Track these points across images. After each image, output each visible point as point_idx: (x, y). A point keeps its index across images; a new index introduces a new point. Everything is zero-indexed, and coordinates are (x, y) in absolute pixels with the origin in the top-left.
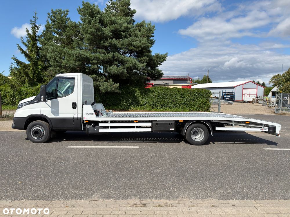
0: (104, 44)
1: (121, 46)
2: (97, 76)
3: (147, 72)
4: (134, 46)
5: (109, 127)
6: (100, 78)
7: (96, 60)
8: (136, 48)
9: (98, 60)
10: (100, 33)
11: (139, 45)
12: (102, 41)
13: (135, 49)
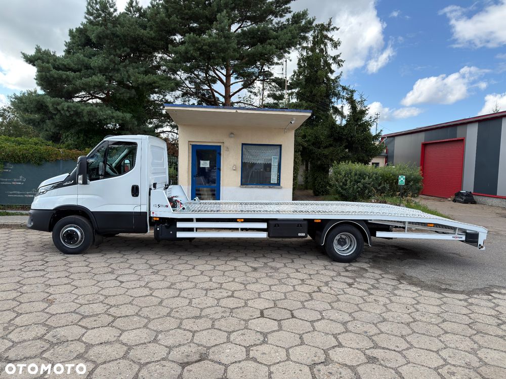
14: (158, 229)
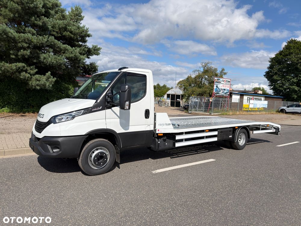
0: (36, 22)
1: (51, 29)
2: (26, 65)
3: (83, 66)
4: (71, 32)
5: (184, 140)
6: (28, 68)
7: (26, 43)
8: (72, 34)
9: (29, 44)
10: (32, 5)
11: (77, 31)
12: (33, 18)
13: (72, 36)
14: (159, 142)
